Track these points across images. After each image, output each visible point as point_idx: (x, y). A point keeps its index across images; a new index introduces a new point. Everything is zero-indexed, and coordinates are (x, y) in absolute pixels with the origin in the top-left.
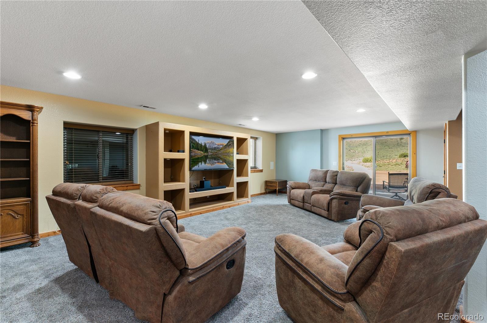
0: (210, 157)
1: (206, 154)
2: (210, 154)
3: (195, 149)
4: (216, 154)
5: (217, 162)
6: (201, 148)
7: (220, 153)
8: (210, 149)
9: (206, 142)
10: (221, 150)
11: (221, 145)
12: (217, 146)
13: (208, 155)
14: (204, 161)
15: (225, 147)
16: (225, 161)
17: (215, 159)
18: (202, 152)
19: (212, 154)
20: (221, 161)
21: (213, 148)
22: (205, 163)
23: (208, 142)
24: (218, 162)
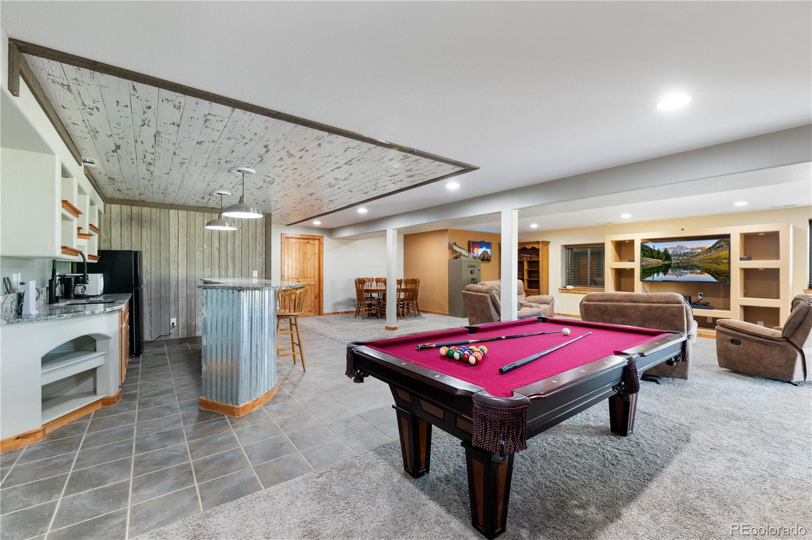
0: (675, 266)
1: (666, 262)
2: (673, 262)
3: (648, 257)
4: (688, 261)
5: (689, 272)
6: (658, 255)
7: (696, 259)
8: (675, 255)
9: (667, 247)
10: (697, 255)
11: (699, 248)
12: (689, 250)
13: (671, 263)
14: (662, 272)
15: (708, 251)
16: (708, 271)
17: (685, 268)
18: (660, 260)
19: (679, 261)
20: (699, 271)
21: (680, 253)
22: (665, 274)
23: (672, 246)
24: (691, 273)
